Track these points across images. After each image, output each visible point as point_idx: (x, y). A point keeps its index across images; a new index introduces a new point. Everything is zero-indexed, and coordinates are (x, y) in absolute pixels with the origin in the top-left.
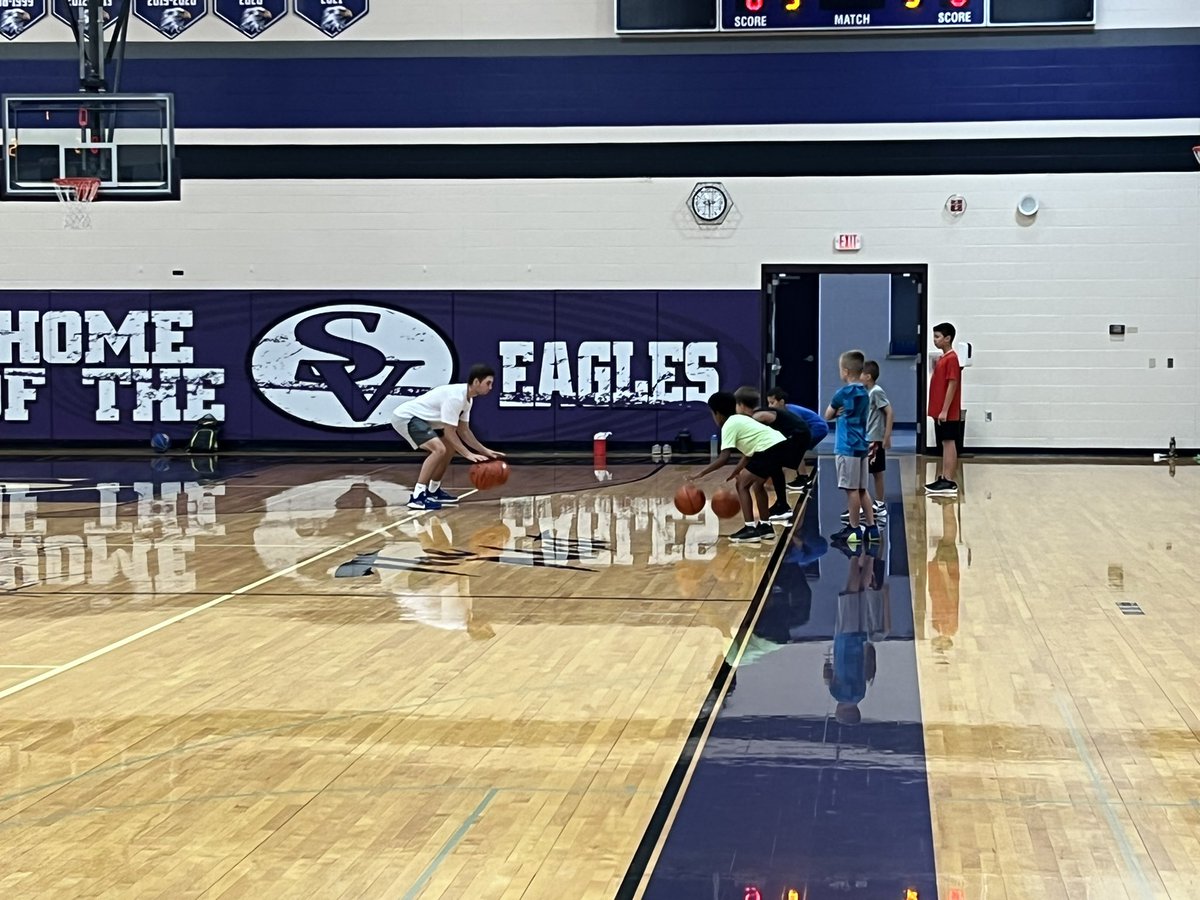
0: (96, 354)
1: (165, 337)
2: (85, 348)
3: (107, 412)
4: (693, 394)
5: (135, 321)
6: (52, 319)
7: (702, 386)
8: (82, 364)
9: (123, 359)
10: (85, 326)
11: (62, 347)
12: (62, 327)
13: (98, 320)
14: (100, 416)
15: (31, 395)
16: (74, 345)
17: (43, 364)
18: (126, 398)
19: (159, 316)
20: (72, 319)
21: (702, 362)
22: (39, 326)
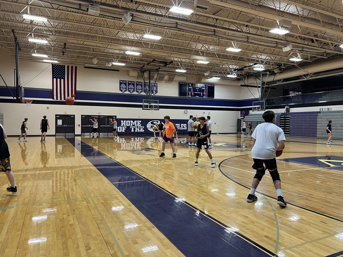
0: (132, 125)
1: (138, 123)
2: (131, 124)
3: (133, 131)
4: (185, 129)
5: (136, 122)
6: (127, 121)
7: (185, 128)
8: (130, 126)
9: (134, 125)
10: (130, 122)
11: (128, 124)
12: (128, 122)
13: (132, 122)
14: (132, 131)
15: (125, 129)
16: (129, 124)
17: (126, 126)
18: (134, 129)
19: (138, 121)
20: (129, 121)
21: (185, 126)
22: (126, 122)
